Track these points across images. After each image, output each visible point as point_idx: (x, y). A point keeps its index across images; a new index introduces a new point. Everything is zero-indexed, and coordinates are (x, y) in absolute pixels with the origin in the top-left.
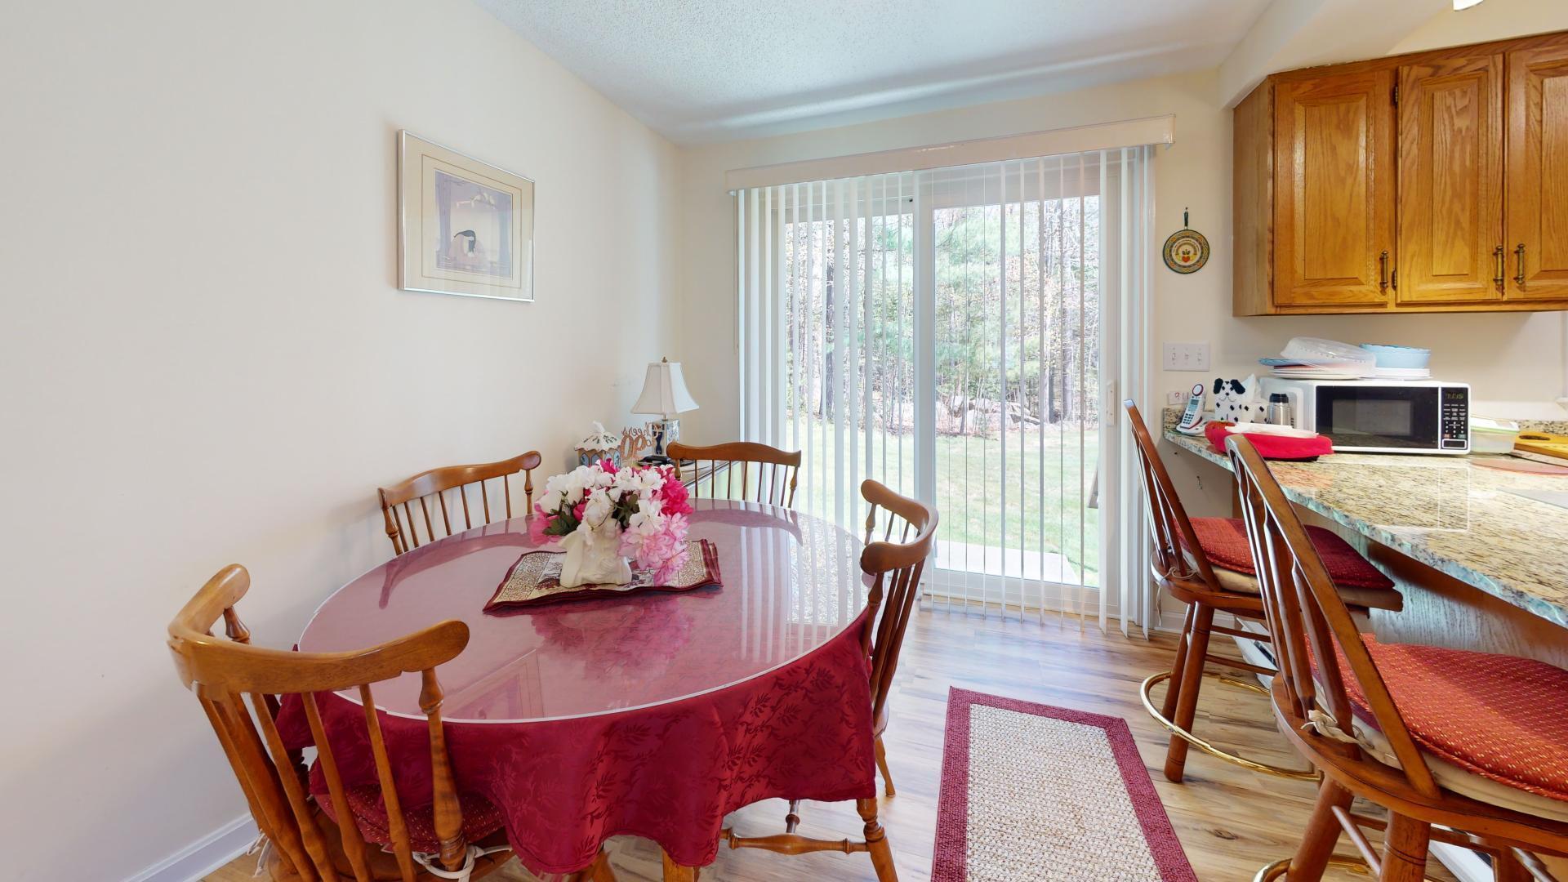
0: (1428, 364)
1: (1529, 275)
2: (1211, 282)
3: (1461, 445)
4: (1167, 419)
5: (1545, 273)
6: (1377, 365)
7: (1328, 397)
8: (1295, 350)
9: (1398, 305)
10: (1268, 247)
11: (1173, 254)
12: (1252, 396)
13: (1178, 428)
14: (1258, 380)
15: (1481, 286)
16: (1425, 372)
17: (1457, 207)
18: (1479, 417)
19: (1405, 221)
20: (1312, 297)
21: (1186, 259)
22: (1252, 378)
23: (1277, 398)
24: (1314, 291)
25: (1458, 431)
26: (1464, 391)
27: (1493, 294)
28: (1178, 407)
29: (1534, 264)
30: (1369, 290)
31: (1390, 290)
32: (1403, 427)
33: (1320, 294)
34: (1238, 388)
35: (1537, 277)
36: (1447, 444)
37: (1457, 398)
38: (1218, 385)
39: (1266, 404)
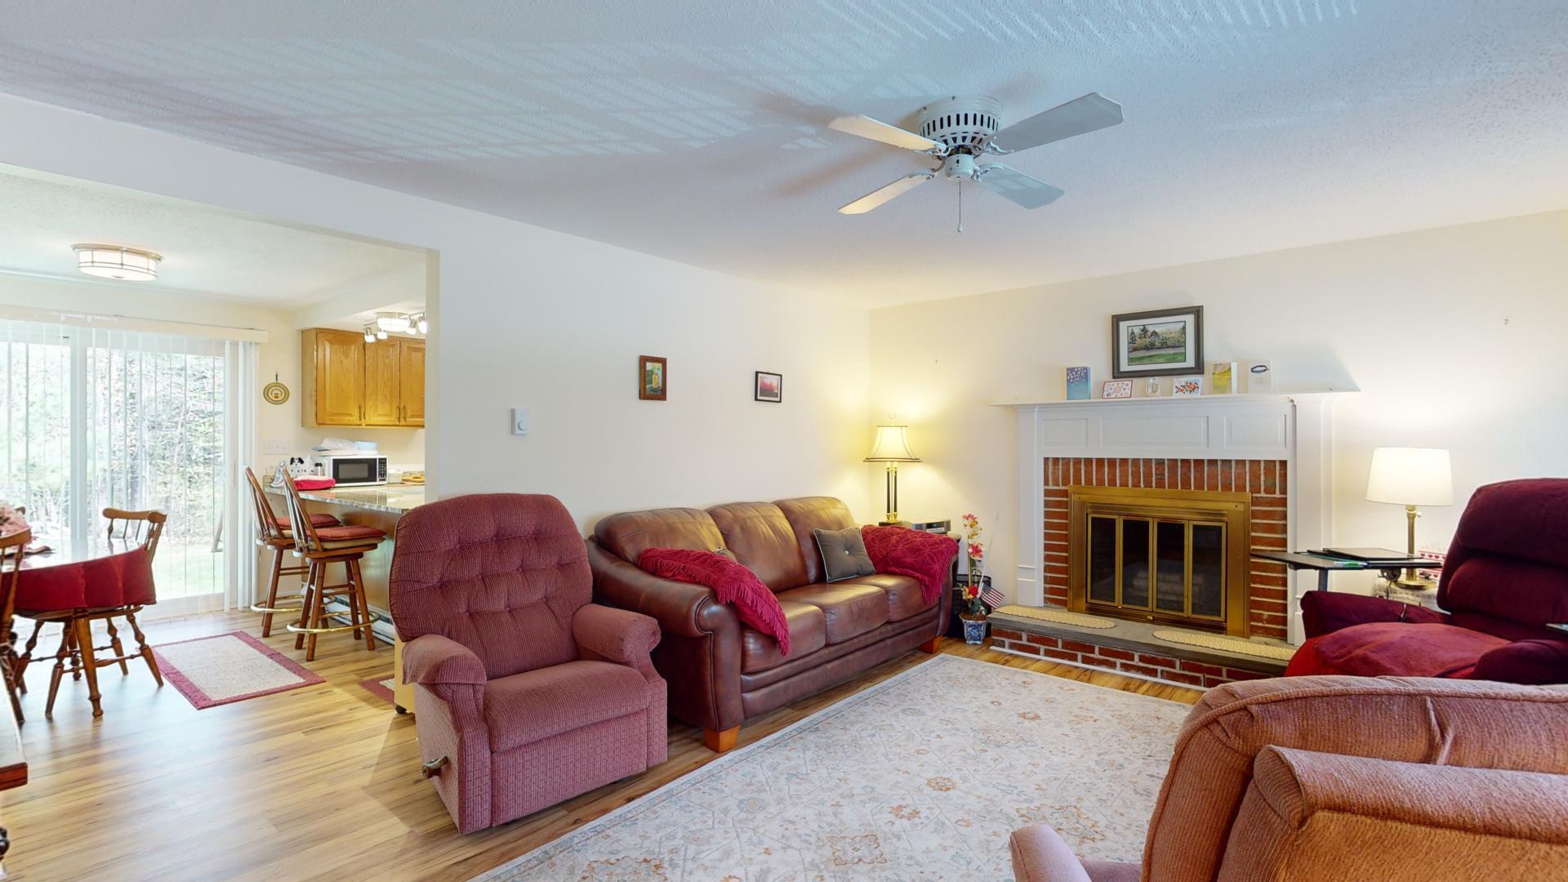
0: (377, 449)
1: (408, 416)
2: (289, 411)
3: (384, 480)
4: (266, 480)
5: (412, 416)
6: (358, 449)
7: (337, 463)
8: (326, 444)
9: (367, 425)
10: (314, 398)
11: (270, 394)
12: (308, 464)
13: (272, 485)
14: (311, 458)
15: (393, 419)
16: (376, 452)
17: (386, 390)
18: (391, 469)
19: (368, 393)
20: (332, 420)
21: (277, 397)
22: (309, 456)
23: (317, 465)
24: (334, 418)
25: (383, 474)
26: (385, 459)
27: (398, 423)
28: (273, 474)
29: (409, 413)
30: (354, 419)
31: (363, 419)
32: (366, 475)
33: (337, 419)
34: (301, 461)
35: (410, 417)
36: (380, 480)
37: (383, 462)
38: (292, 461)
39: (313, 468)
